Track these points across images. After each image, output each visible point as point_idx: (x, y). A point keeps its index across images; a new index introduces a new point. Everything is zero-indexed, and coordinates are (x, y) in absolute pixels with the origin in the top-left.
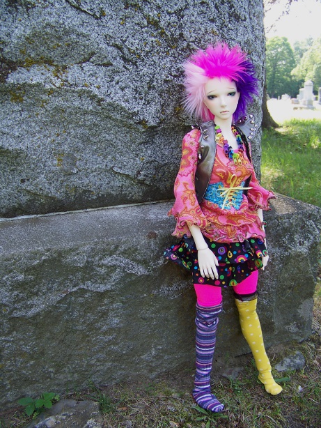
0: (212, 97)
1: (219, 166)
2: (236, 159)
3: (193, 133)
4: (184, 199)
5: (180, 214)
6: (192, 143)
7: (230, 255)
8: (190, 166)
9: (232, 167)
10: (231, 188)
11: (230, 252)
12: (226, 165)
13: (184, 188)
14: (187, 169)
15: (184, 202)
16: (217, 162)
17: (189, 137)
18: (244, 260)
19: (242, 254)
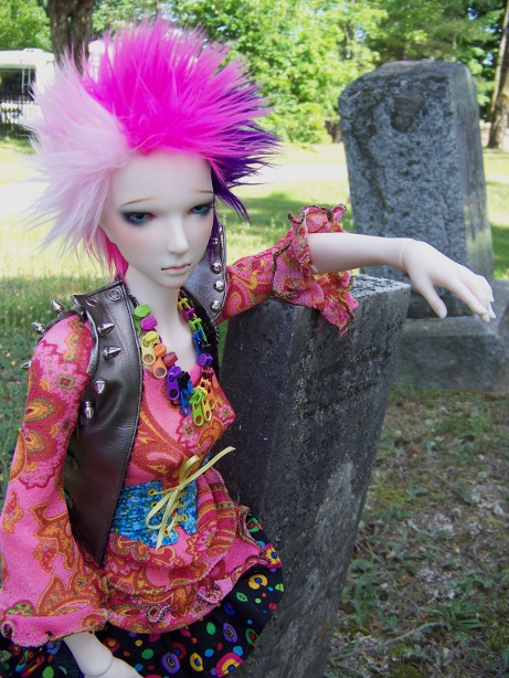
0: (137, 217)
1: (156, 444)
2: (199, 408)
3: (68, 341)
4: (47, 557)
5: (41, 607)
6: (65, 382)
7: (198, 665)
8: (54, 452)
9: (191, 438)
10: (181, 486)
11: (196, 655)
12: (176, 437)
13: (37, 523)
14: (45, 463)
15: (45, 565)
16: (146, 429)
17: (56, 358)
18: (237, 665)
19: (227, 649)
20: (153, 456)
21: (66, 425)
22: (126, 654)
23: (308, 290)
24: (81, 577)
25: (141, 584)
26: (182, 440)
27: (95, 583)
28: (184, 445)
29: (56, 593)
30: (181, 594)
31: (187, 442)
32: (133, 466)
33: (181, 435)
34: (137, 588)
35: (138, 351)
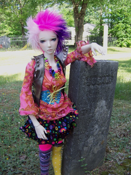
0: (43, 41)
1: (47, 82)
3: (31, 63)
4: (27, 101)
5: (25, 109)
6: (30, 69)
7: (57, 129)
8: (29, 82)
9: (54, 82)
10: (54, 92)
11: (56, 127)
12: (51, 81)
13: (26, 95)
14: (27, 84)
15: (27, 102)
16: (45, 79)
17: (29, 65)
18: (65, 131)
19: (63, 127)
20: (46, 84)
21: (31, 77)
22: (43, 125)
23: (83, 58)
24: (34, 106)
25: (46, 111)
27: (37, 109)
28: (52, 83)
29: (28, 108)
30: (54, 114)
32: (43, 86)
34: (45, 111)
35: (44, 65)
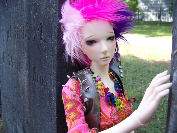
1: (103, 119)
2: (119, 106)
3: (73, 85)
6: (74, 96)
8: (81, 116)
9: (115, 117)
14: (79, 119)
20: (102, 123)
26: (112, 118)
28: (113, 120)
31: (114, 119)
33: (112, 116)
